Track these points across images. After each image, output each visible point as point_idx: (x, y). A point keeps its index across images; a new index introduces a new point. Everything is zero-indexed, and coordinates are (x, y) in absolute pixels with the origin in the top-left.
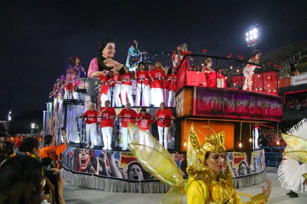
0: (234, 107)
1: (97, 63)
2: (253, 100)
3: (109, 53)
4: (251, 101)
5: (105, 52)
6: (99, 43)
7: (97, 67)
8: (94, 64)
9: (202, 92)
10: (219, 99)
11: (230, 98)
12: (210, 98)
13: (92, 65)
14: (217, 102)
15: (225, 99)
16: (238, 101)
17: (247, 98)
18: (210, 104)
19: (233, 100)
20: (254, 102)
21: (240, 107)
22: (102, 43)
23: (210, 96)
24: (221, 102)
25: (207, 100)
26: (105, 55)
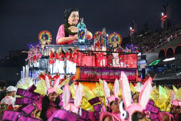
0: (100, 75)
1: (64, 30)
2: (113, 72)
3: (73, 21)
4: (111, 72)
5: (70, 20)
6: (66, 11)
7: (64, 34)
8: (61, 30)
9: (83, 69)
10: (92, 72)
11: (98, 72)
12: (87, 72)
13: (60, 31)
14: (91, 74)
15: (95, 72)
16: (103, 73)
17: (109, 71)
18: (87, 75)
19: (100, 72)
20: (113, 73)
21: (104, 76)
22: (68, 11)
23: (87, 71)
24: (93, 74)
25: (86, 72)
26: (70, 22)
